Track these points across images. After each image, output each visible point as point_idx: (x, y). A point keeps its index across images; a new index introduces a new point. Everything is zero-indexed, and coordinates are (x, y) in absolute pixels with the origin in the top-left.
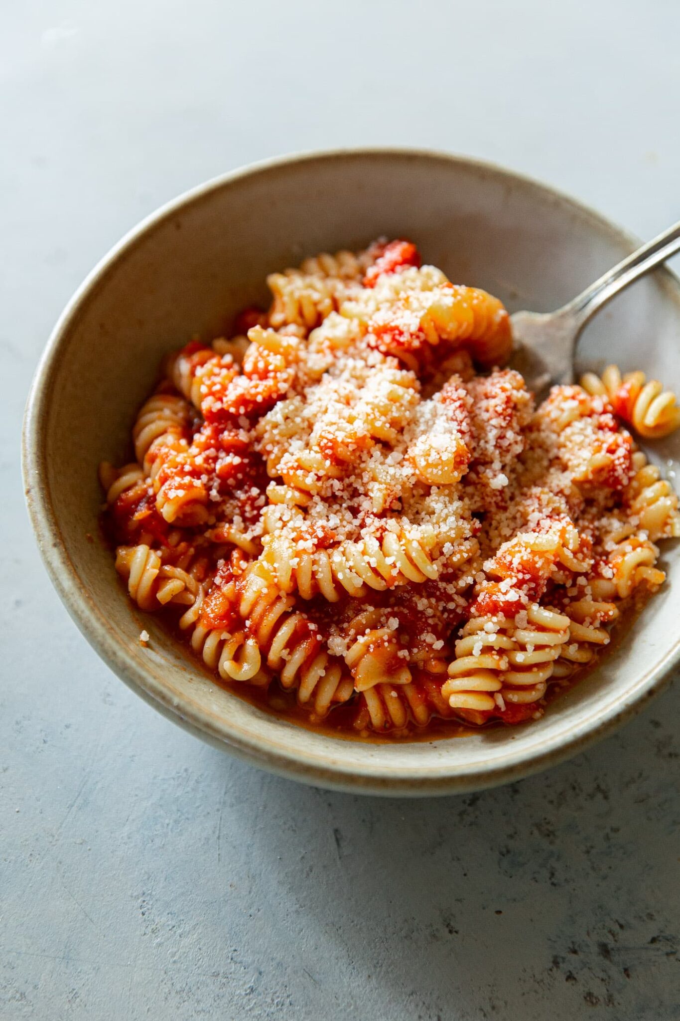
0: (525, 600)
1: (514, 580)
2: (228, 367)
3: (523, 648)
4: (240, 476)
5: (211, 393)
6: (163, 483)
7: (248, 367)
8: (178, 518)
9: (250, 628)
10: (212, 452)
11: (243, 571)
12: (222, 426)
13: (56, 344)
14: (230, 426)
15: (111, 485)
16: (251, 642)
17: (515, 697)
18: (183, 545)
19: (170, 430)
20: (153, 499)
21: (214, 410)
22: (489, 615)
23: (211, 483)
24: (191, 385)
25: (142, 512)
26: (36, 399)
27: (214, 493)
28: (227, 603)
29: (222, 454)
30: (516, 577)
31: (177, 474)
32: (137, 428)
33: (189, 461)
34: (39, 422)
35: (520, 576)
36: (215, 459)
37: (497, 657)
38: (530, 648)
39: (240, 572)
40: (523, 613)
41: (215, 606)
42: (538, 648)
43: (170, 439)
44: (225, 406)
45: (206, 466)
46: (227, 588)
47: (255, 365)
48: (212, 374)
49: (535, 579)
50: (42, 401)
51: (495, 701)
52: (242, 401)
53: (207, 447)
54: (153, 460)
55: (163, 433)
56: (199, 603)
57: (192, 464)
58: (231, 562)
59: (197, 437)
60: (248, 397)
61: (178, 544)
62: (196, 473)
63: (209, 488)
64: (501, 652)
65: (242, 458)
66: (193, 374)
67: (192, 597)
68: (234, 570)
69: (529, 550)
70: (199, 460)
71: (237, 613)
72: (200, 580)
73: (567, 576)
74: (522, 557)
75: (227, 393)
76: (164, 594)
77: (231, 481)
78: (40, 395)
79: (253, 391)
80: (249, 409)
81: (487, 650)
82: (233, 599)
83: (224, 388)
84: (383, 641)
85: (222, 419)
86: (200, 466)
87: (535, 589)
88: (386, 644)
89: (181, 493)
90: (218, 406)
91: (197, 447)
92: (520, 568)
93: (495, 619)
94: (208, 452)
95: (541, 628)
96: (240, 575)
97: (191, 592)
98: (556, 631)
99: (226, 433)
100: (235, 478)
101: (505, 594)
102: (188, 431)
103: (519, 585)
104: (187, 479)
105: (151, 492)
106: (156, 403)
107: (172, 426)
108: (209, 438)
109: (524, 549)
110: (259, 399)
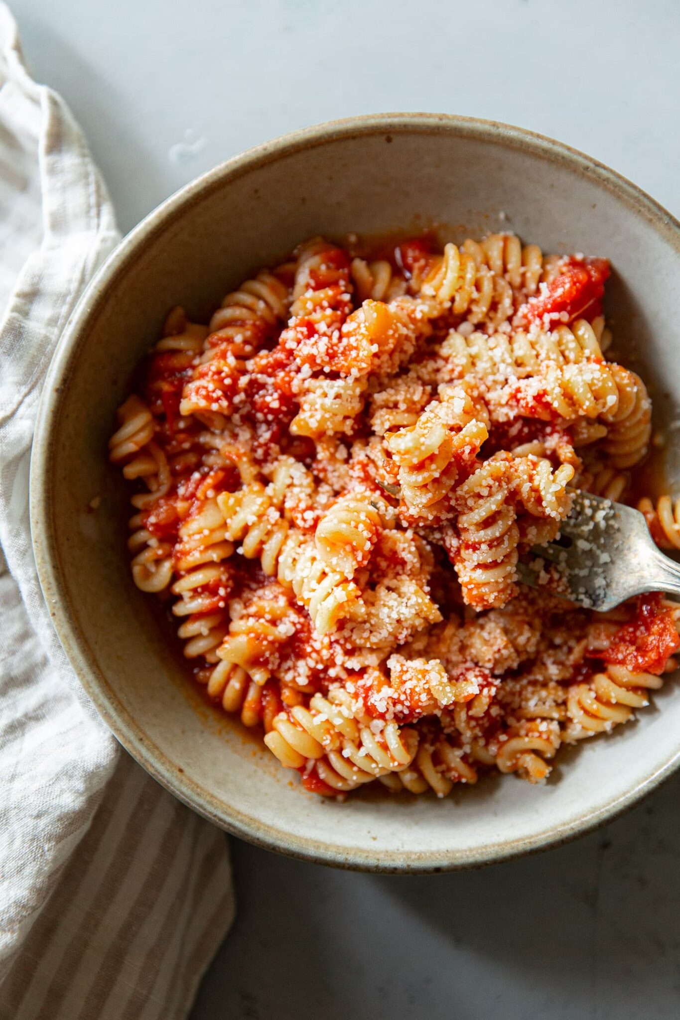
0: (390, 716)
1: (396, 696)
9: (176, 552)
16: (169, 564)
17: (323, 773)
30: (399, 695)
35: (403, 697)
38: (363, 752)
42: (368, 756)
58: (203, 482)
65: (281, 405)
71: (177, 530)
76: (132, 470)
77: (260, 415)
82: (179, 517)
84: (265, 639)
87: (403, 714)
88: (265, 643)
92: (408, 691)
103: (395, 702)
109: (425, 682)
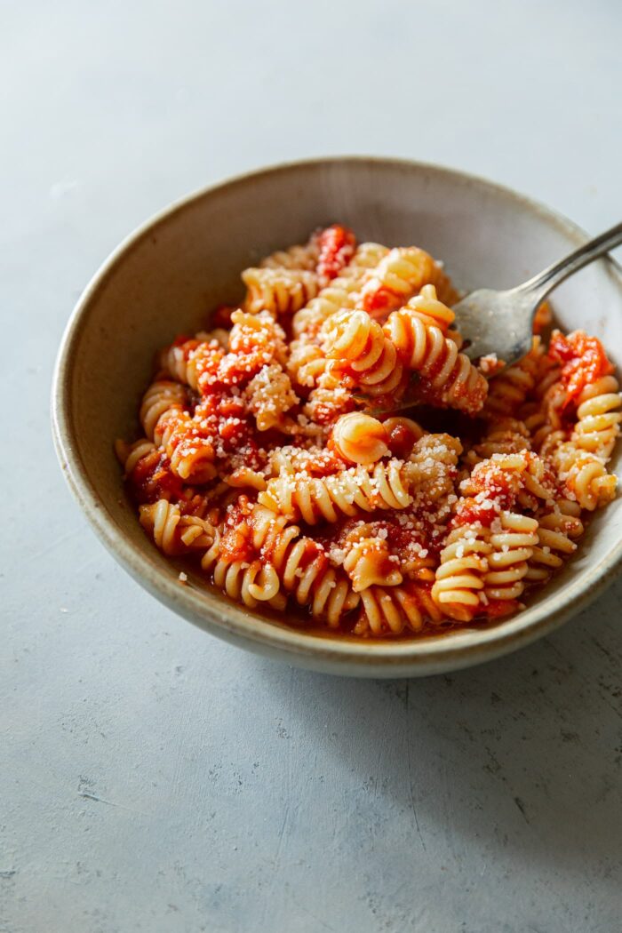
0: (497, 508)
1: (488, 493)
2: (217, 349)
3: (499, 550)
4: (240, 435)
5: (206, 370)
6: (175, 447)
7: (234, 345)
8: (191, 475)
9: (265, 555)
10: (213, 418)
11: (251, 511)
12: (218, 397)
13: (68, 347)
14: (225, 396)
15: (127, 457)
16: (268, 567)
17: (497, 594)
18: (197, 497)
19: (173, 406)
20: (168, 461)
21: (210, 383)
22: (468, 524)
23: (216, 443)
24: (186, 367)
25: (159, 473)
26: (58, 391)
27: (220, 450)
28: (242, 538)
29: (222, 419)
30: (490, 490)
31: (187, 437)
32: (143, 409)
33: (195, 426)
34: (64, 409)
35: (493, 489)
36: (217, 424)
37: (478, 558)
38: (505, 548)
39: (249, 512)
40: (497, 519)
41: (231, 543)
42: (513, 548)
43: (174, 412)
44: (220, 378)
45: (210, 429)
46: (240, 527)
47: (241, 343)
48: (202, 356)
49: (505, 491)
50: (64, 393)
51: (479, 597)
52: (234, 372)
53: (208, 414)
54: (162, 431)
55: (167, 409)
56: (217, 543)
57: (198, 428)
58: (239, 505)
59: (198, 408)
60: (239, 368)
61: (192, 498)
62: (203, 435)
63: (215, 448)
64: (481, 555)
65: (241, 419)
66: (186, 358)
67: (211, 539)
68: (243, 511)
69: (499, 467)
70: (204, 425)
71: (252, 545)
72: (215, 525)
73: (534, 501)
74: (493, 473)
75: (220, 367)
76: (187, 537)
77: (233, 440)
78: (61, 387)
79: (242, 363)
80: (240, 379)
81: (469, 553)
82: (247, 534)
83: (216, 365)
85: (218, 389)
86: (205, 429)
87: (505, 500)
88: (379, 549)
89: (193, 451)
90: (213, 379)
91: (199, 416)
92: (492, 482)
93: (473, 527)
94: (209, 418)
95: (513, 531)
96: (250, 514)
97: (209, 535)
98: (527, 532)
99: (223, 402)
100: (237, 437)
101: (480, 504)
102: (189, 406)
103: (492, 496)
104: (197, 440)
105: (164, 457)
106: (156, 388)
107: (174, 403)
108: (209, 407)
109: (495, 466)
110: (248, 369)
